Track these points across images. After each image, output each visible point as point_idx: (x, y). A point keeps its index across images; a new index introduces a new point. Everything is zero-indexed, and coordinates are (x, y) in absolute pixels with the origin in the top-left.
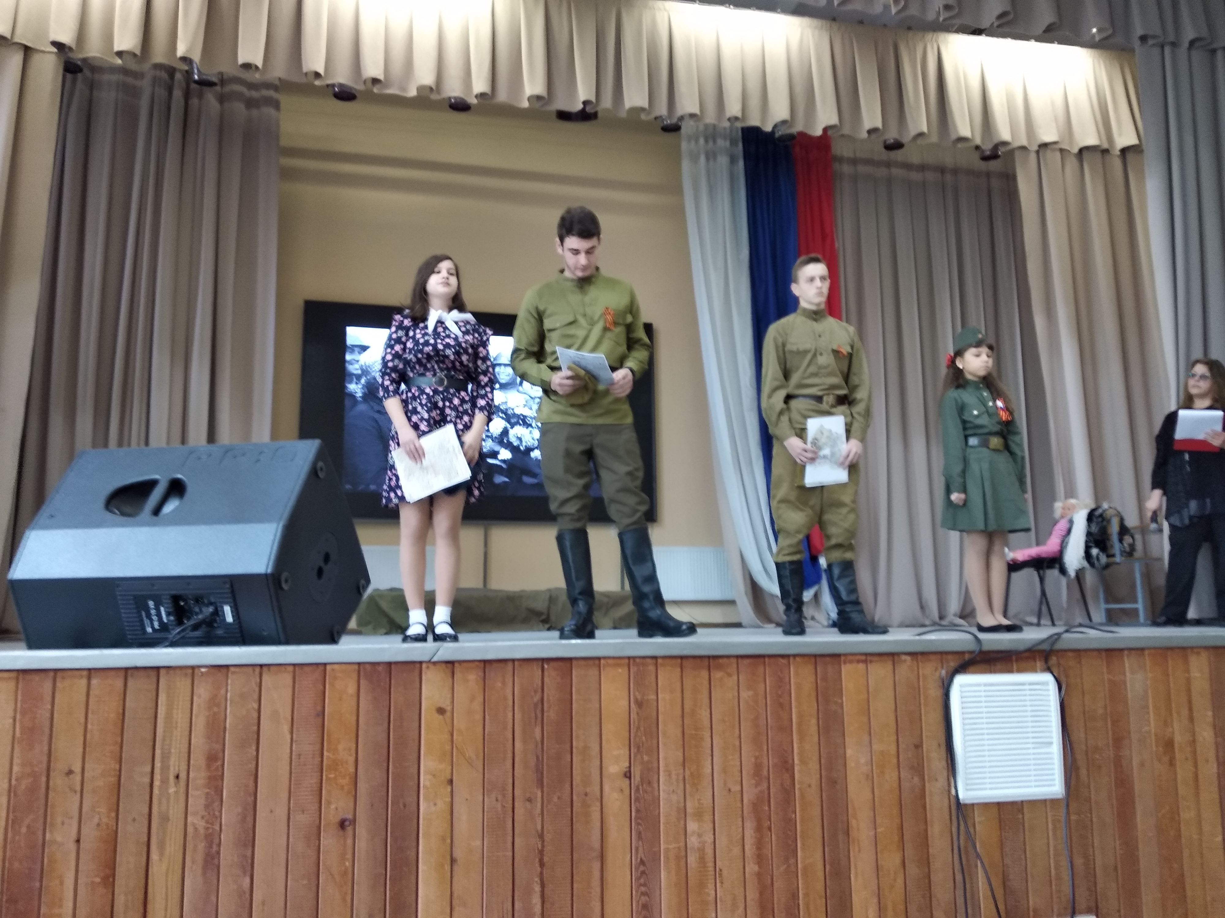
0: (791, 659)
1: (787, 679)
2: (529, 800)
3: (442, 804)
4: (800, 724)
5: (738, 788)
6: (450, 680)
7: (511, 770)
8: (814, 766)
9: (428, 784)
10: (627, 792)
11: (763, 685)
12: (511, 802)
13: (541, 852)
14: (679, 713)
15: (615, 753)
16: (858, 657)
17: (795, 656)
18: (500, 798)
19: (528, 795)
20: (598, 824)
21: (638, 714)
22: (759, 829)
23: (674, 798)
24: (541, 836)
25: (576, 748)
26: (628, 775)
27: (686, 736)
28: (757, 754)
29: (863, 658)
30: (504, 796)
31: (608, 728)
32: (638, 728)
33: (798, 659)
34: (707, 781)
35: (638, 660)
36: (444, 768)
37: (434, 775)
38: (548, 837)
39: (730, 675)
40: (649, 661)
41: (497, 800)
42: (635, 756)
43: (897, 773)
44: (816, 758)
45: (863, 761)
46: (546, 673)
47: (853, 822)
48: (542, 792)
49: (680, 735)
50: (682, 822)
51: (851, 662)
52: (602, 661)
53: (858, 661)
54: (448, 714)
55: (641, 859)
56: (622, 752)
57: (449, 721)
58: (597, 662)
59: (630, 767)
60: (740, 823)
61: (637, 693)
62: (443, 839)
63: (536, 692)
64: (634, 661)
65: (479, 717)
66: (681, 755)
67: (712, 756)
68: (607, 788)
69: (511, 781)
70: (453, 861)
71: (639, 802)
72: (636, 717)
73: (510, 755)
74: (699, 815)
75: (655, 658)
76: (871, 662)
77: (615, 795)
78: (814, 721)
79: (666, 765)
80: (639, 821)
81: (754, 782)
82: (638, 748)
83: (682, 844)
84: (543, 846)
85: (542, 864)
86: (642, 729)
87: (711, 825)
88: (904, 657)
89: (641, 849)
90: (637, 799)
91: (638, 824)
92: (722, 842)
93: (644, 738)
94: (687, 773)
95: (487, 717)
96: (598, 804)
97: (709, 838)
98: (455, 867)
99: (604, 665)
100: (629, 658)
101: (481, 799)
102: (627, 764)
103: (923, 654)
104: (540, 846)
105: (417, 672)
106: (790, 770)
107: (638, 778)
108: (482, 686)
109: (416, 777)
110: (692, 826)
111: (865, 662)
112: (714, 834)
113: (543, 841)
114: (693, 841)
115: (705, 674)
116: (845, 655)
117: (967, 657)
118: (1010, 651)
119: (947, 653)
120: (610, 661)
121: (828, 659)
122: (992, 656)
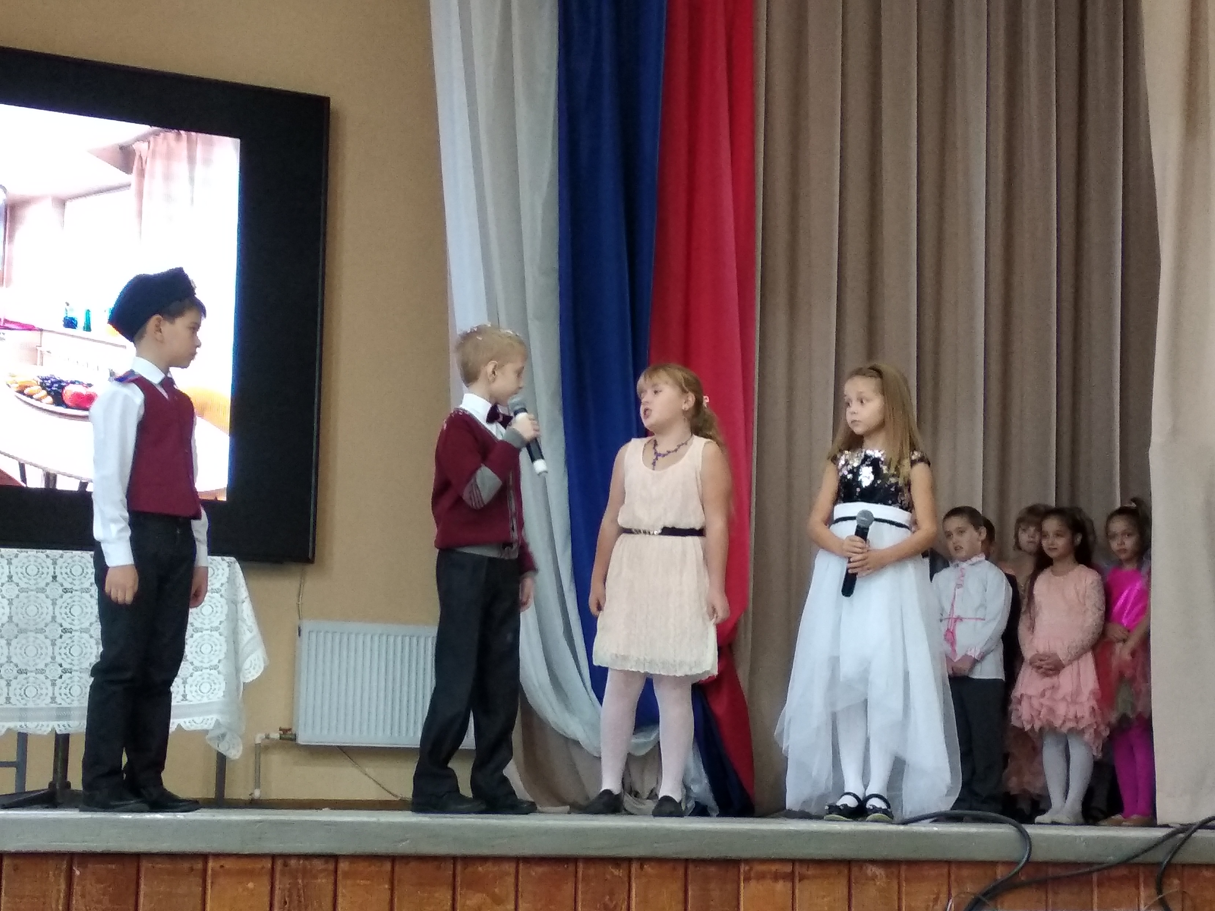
16: (774, 868)
29: (787, 869)
35: (293, 862)
46: (77, 888)
51: (761, 876)
52: (211, 864)
53: (777, 876)
58: (199, 866)
64: (285, 865)
75: (332, 858)
76: (803, 877)
88: (871, 870)
99: (215, 874)
100: (274, 857)
103: (911, 863)
111: (790, 877)
116: (747, 861)
117: (1001, 873)
118: (1089, 864)
119: (961, 864)
120: (229, 864)
121: (712, 869)
122: (1051, 872)
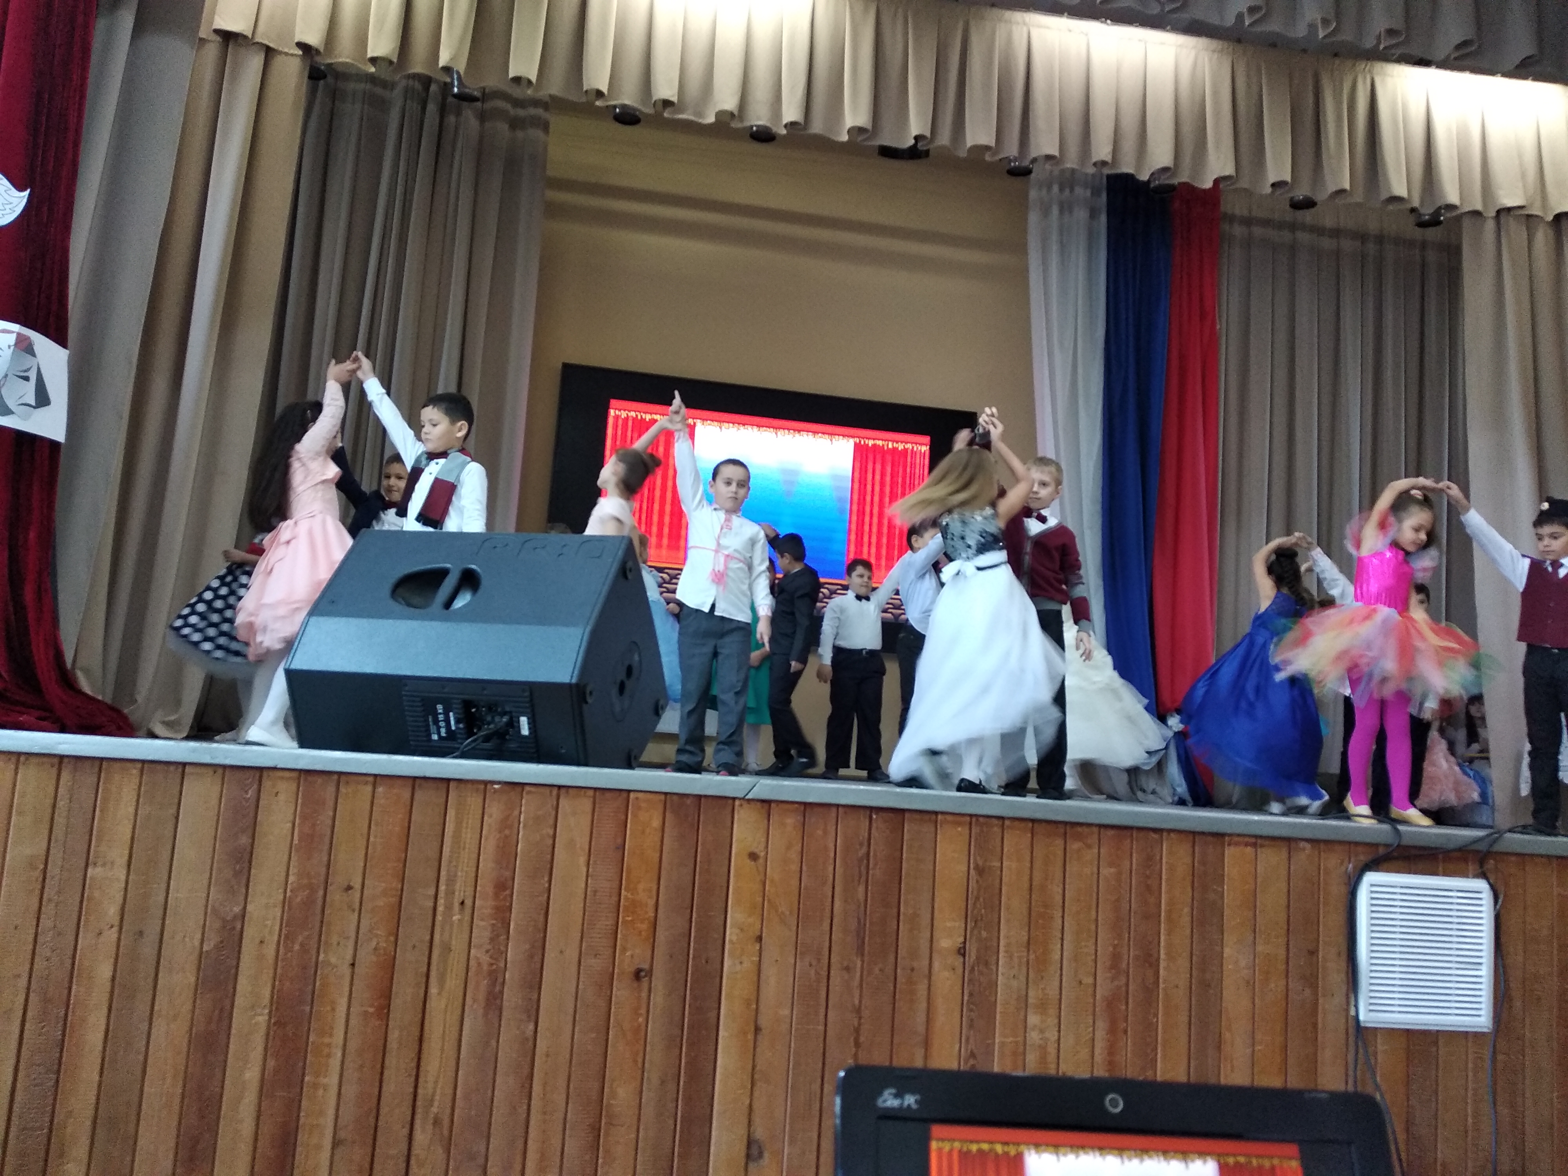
0: (1165, 834)
1: (1158, 858)
2: (847, 969)
3: (748, 964)
4: (1169, 912)
5: (1090, 980)
6: (766, 822)
7: (828, 933)
8: (1183, 963)
9: (734, 938)
10: (960, 971)
11: (1128, 863)
12: (826, 968)
13: (857, 1031)
14: (1026, 885)
15: (948, 924)
16: (1247, 839)
17: (1170, 831)
18: (814, 963)
19: (845, 964)
20: (924, 1005)
21: (977, 882)
22: (1112, 1030)
23: (1015, 983)
24: (858, 1011)
25: (904, 914)
26: (962, 951)
27: (1033, 914)
28: (1116, 942)
29: (1253, 840)
30: (819, 960)
31: (943, 896)
32: (977, 898)
33: (1172, 835)
34: (1054, 968)
35: (981, 819)
36: (754, 921)
37: (742, 930)
38: (866, 1013)
39: (1089, 847)
40: (994, 821)
41: (811, 965)
42: (971, 932)
43: (1284, 982)
44: (1186, 954)
45: (1243, 963)
46: (874, 825)
47: (1227, 1035)
48: (863, 961)
49: (1025, 912)
50: (1022, 1013)
51: (1237, 844)
52: (940, 817)
53: (1246, 845)
54: (761, 861)
55: (972, 1052)
56: (957, 924)
57: (761, 869)
58: (934, 817)
59: (965, 943)
60: (1091, 1021)
61: (978, 858)
62: (748, 1003)
63: (861, 844)
64: (977, 820)
65: (795, 867)
66: (1025, 933)
67: (1062, 939)
68: (936, 965)
69: (827, 944)
70: (757, 1030)
71: (974, 985)
72: (975, 885)
73: (828, 915)
74: (1042, 1007)
75: (1002, 818)
76: (1262, 846)
77: (946, 974)
78: (1187, 910)
79: (1008, 945)
80: (971, 1006)
81: (1109, 975)
82: (976, 922)
83: (1020, 1039)
84: (860, 1024)
85: (857, 1044)
86: (981, 900)
87: (1056, 1021)
88: (1302, 844)
89: (971, 1041)
90: (970, 980)
91: (971, 1010)
92: (1067, 1042)
93: (983, 911)
94: (1032, 957)
95: (804, 868)
96: (926, 981)
97: (1052, 1035)
98: (759, 1037)
99: (942, 823)
100: (971, 816)
101: (793, 961)
102: (962, 939)
103: (1327, 842)
104: (856, 1024)
105: (730, 808)
106: (1154, 965)
107: (973, 957)
108: (800, 833)
109: (722, 929)
110: (1033, 1019)
111: (1254, 845)
112: (1059, 1031)
113: (860, 1018)
114: (1034, 1036)
115: (1059, 842)
116: (1230, 835)
117: (1382, 851)
118: (1436, 848)
119: (1357, 844)
120: (949, 818)
121: (1210, 838)
122: (1413, 852)
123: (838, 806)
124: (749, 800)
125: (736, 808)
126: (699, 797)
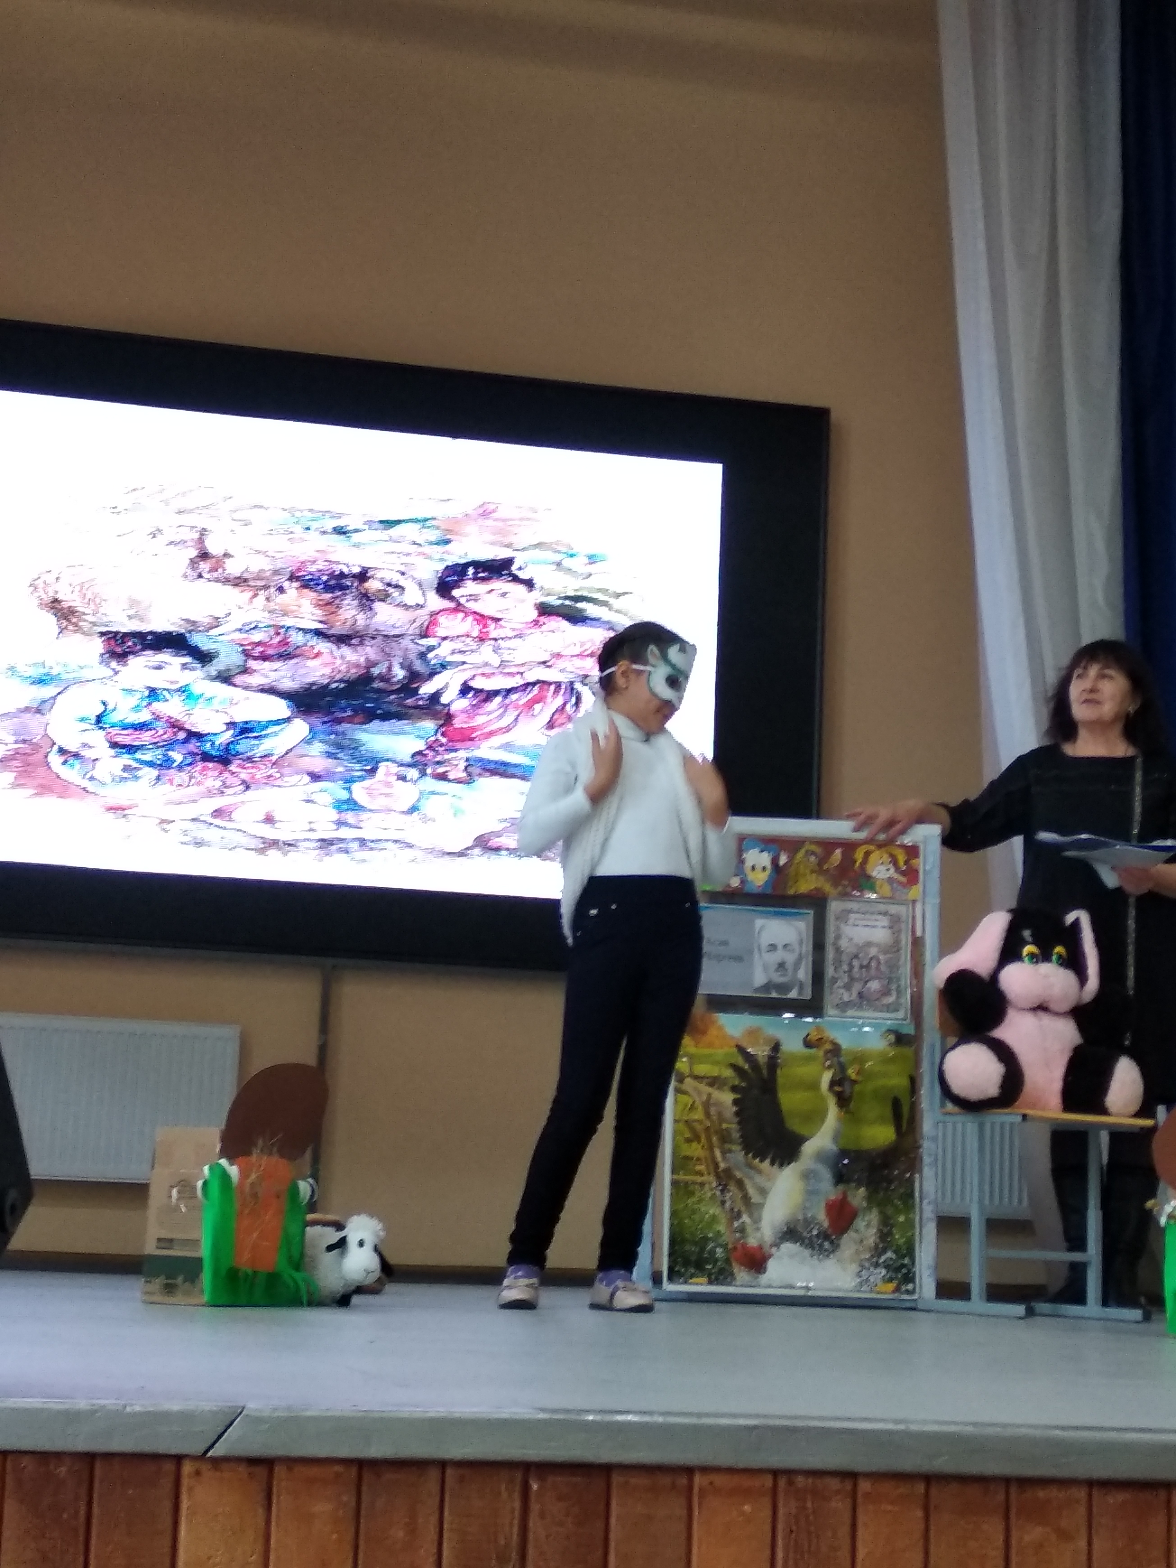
6: (261, 1511)
35: (800, 1480)
39: (1065, 1536)
40: (834, 1484)
46: (535, 1507)
52: (698, 1479)
58: (683, 1481)
63: (503, 1558)
64: (790, 1483)
75: (852, 1476)
99: (702, 1492)
100: (775, 1473)
105: (167, 1484)
115: (993, 1528)
120: (720, 1480)
123: (443, 1465)
124: (218, 1462)
125: (185, 1482)
126: (90, 1458)
